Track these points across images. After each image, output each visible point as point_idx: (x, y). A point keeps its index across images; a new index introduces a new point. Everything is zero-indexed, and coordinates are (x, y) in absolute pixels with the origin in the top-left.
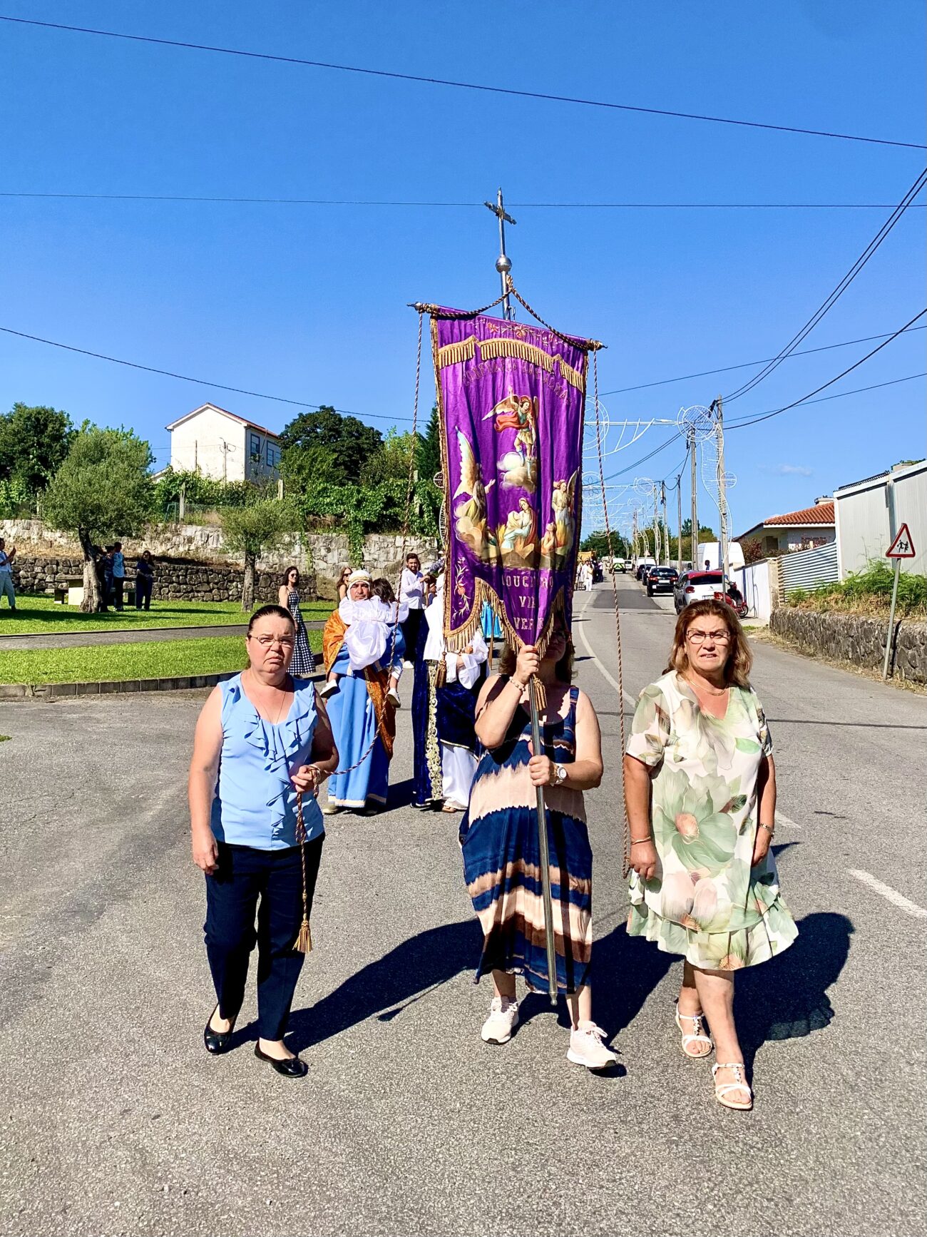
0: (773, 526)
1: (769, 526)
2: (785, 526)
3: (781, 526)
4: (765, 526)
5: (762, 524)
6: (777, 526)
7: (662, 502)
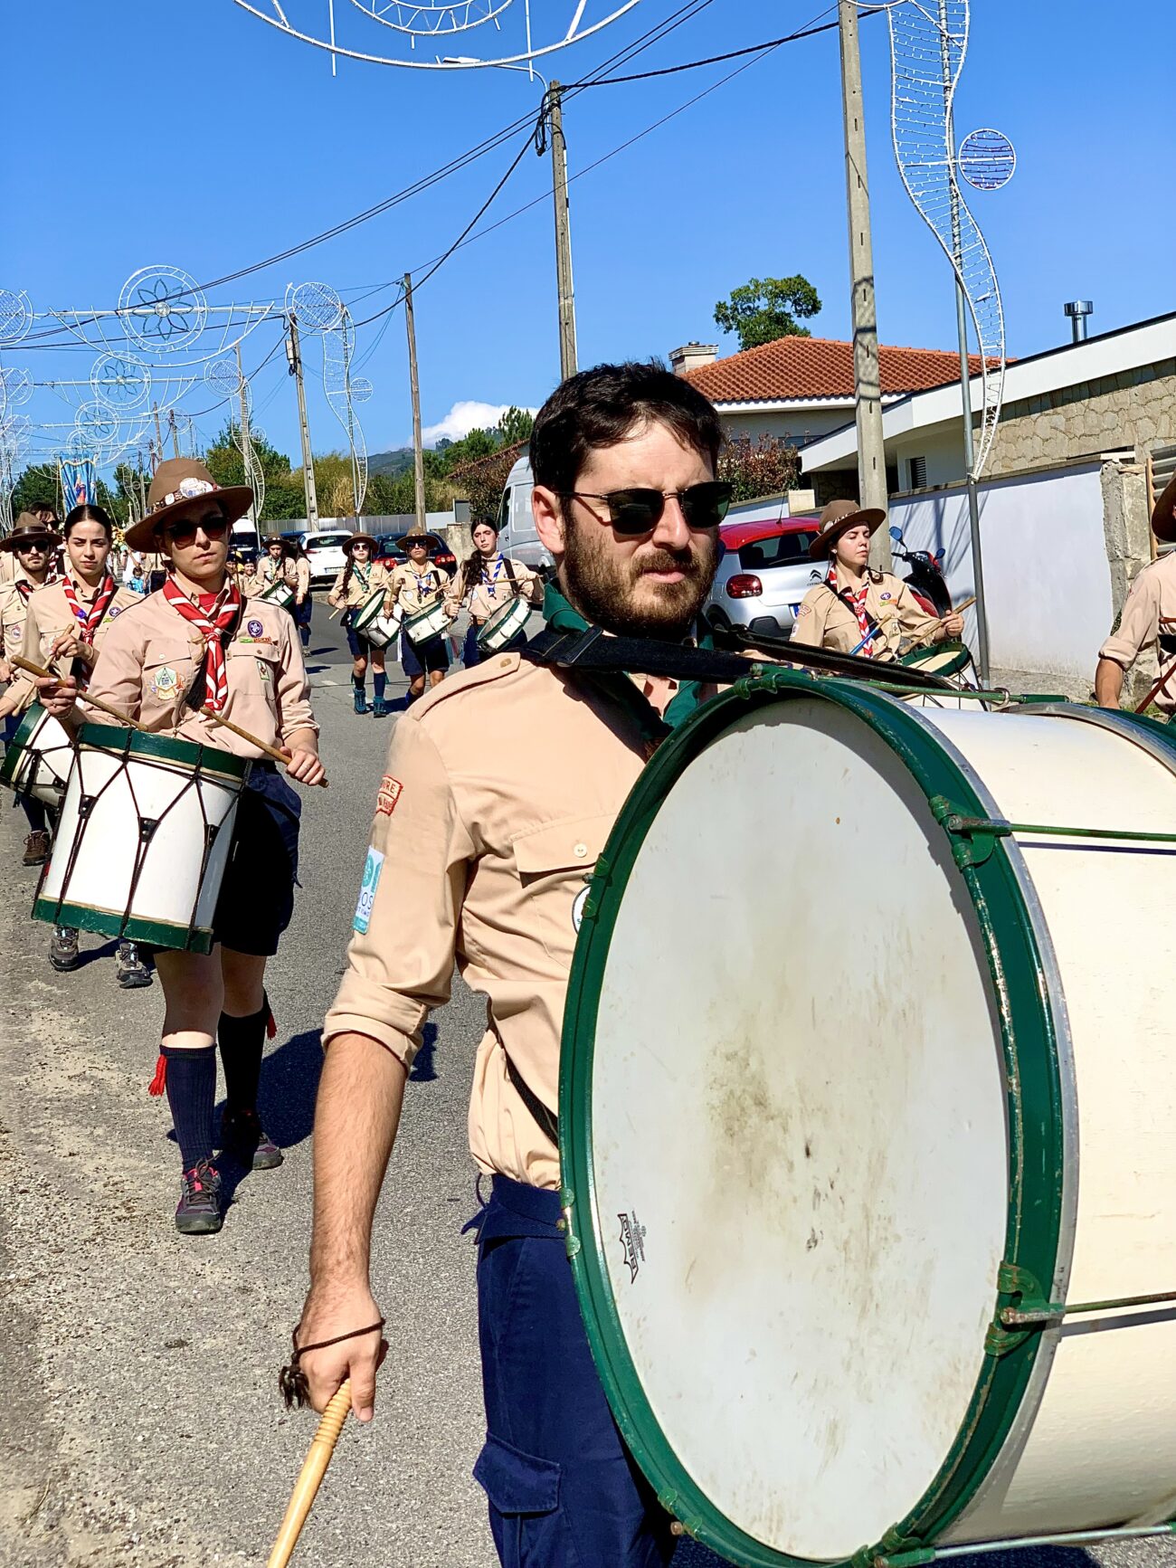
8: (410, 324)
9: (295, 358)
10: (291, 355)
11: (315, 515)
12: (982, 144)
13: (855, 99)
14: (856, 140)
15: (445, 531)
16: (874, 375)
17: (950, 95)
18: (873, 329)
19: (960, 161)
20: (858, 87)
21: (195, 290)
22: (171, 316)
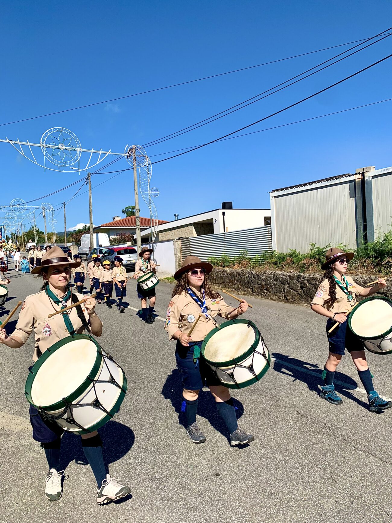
0: (105, 227)
1: (103, 227)
2: (110, 227)
3: (108, 227)
4: (101, 228)
5: (100, 226)
6: (106, 227)
7: (44, 217)
8: (65, 210)
9: (44, 215)
10: (43, 215)
11: (47, 243)
12: (154, 190)
13: (136, 181)
14: (136, 187)
15: (70, 247)
16: (139, 224)
17: (149, 182)
18: (139, 217)
19: (150, 192)
20: (136, 179)
21: (25, 203)
22: (20, 208)
